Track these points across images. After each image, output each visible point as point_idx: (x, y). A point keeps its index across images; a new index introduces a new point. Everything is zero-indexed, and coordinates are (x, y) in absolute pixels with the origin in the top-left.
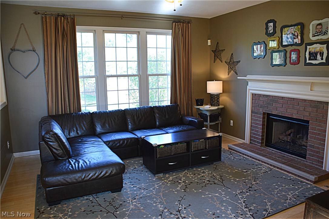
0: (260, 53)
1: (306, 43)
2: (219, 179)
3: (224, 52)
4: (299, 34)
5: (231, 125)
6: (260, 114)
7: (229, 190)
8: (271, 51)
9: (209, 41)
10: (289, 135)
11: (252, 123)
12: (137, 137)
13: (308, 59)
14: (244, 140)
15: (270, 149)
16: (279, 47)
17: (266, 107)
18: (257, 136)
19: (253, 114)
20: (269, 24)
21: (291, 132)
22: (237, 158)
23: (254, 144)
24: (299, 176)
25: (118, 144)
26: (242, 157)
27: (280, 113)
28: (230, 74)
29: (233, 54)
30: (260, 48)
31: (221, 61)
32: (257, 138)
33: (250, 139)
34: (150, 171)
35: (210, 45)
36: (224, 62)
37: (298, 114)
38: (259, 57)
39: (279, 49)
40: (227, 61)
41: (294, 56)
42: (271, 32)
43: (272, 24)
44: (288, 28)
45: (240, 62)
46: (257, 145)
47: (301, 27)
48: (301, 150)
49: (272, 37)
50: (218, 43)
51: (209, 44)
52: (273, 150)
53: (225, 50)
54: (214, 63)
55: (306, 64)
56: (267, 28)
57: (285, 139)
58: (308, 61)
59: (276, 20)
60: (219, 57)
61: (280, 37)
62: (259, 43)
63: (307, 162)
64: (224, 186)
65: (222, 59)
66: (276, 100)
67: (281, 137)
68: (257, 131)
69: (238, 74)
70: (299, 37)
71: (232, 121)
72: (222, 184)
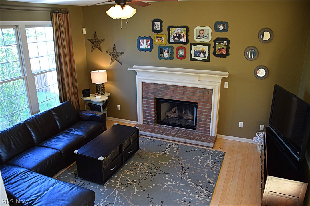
0: (147, 47)
1: (191, 43)
2: (156, 168)
3: (103, 42)
4: (185, 35)
5: (118, 109)
6: (152, 99)
7: (172, 175)
8: (158, 46)
9: (84, 30)
10: (175, 112)
11: (144, 107)
12: (59, 151)
13: (193, 56)
14: (137, 121)
15: (163, 126)
16: (166, 44)
17: (158, 93)
18: (150, 118)
19: (144, 99)
20: (155, 22)
21: (176, 110)
22: (145, 141)
23: (148, 124)
24: (201, 146)
25: (46, 166)
26: (148, 139)
27: (171, 98)
28: (113, 63)
29: (115, 45)
30: (147, 42)
31: (101, 51)
32: (150, 119)
33: (143, 120)
34: (92, 182)
35: (85, 34)
36: (104, 51)
37: (187, 98)
38: (145, 50)
39: (166, 45)
40: (108, 51)
41: (181, 53)
42: (157, 30)
43: (158, 23)
44: (175, 29)
45: (124, 53)
46: (151, 124)
47: (187, 29)
48: (187, 123)
49: (158, 34)
50: (95, 32)
51: (84, 32)
52: (166, 127)
53: (105, 40)
54: (92, 52)
55: (191, 59)
56: (153, 26)
57: (173, 116)
58: (193, 57)
59: (162, 20)
60: (99, 47)
61: (167, 35)
62: (145, 38)
63: (197, 132)
64: (165, 173)
65: (102, 49)
66: (167, 88)
67: (169, 115)
68: (150, 113)
69: (122, 63)
70: (185, 38)
71: (119, 106)
72: (161, 172)
